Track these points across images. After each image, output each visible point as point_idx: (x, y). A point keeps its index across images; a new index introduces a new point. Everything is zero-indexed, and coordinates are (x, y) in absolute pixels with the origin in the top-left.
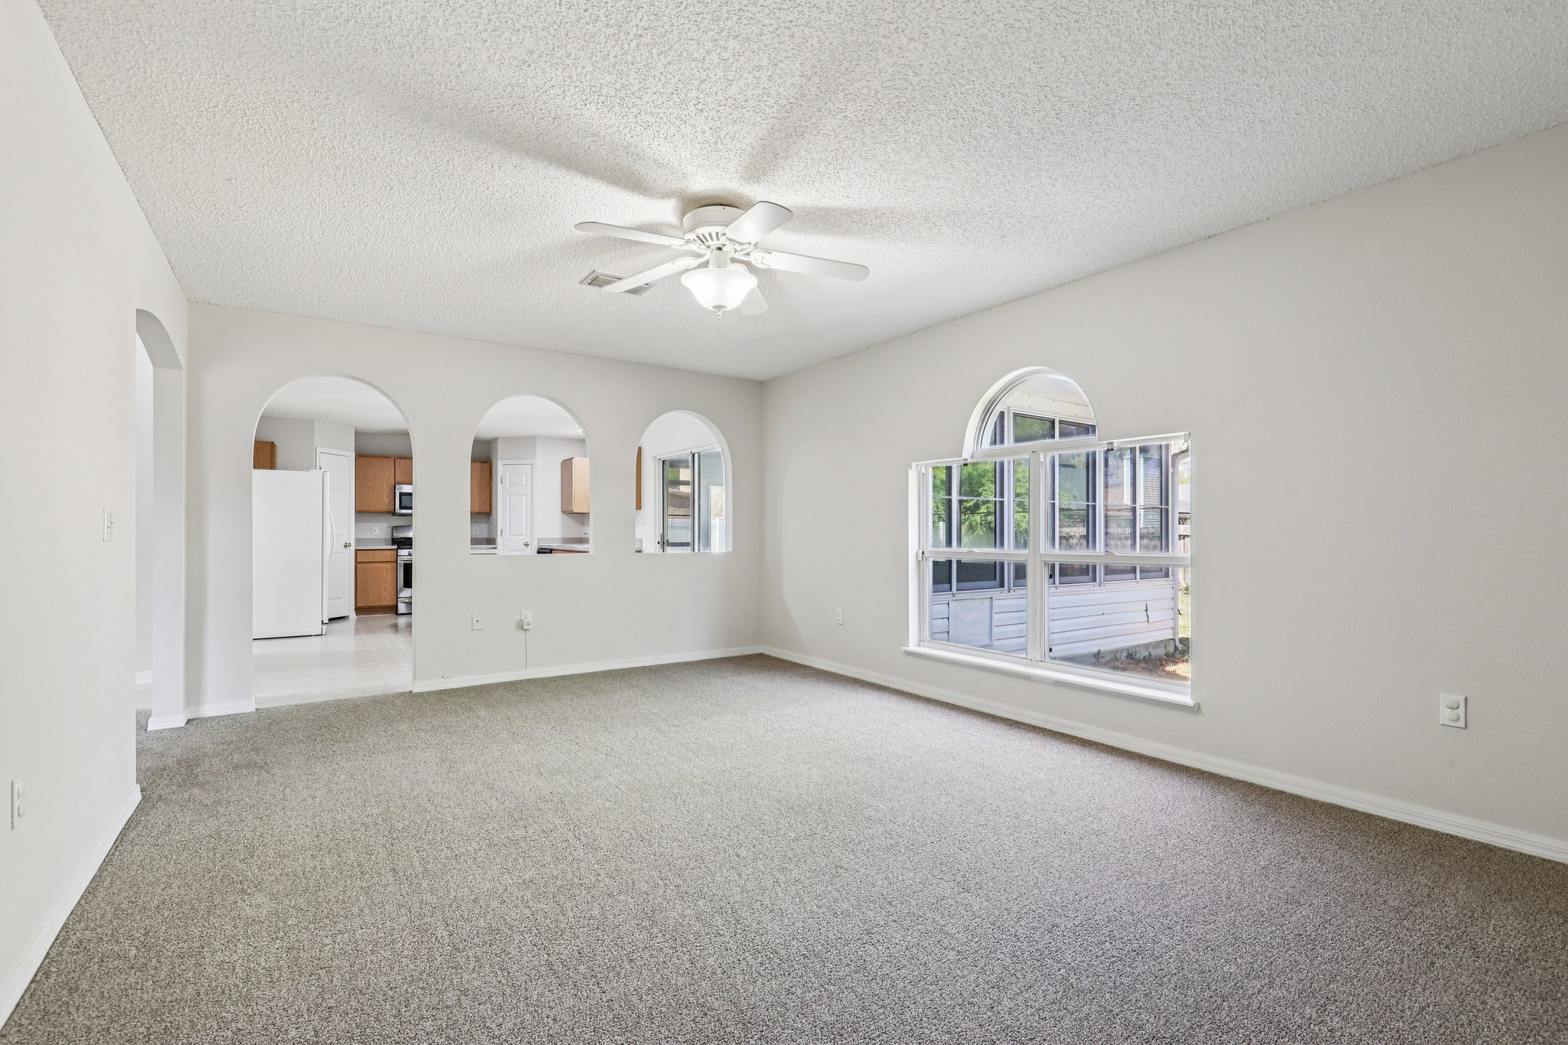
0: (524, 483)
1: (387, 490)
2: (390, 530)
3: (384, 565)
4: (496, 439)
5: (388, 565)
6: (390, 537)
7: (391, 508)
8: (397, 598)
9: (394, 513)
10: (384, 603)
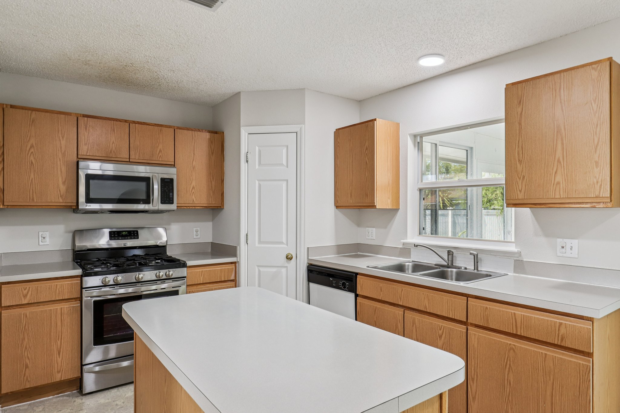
0: (284, 163)
1: (64, 169)
2: (71, 235)
3: (58, 306)
4: (237, 95)
5: (66, 306)
6: (70, 248)
7: (71, 200)
8: (82, 365)
9: (75, 209)
10: (58, 377)
